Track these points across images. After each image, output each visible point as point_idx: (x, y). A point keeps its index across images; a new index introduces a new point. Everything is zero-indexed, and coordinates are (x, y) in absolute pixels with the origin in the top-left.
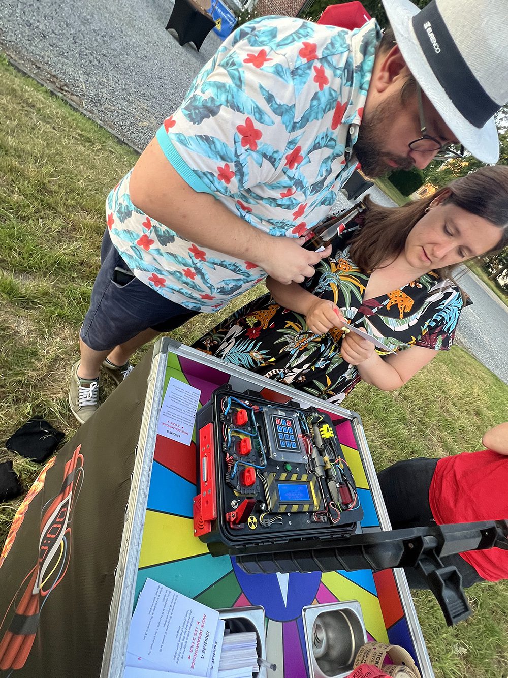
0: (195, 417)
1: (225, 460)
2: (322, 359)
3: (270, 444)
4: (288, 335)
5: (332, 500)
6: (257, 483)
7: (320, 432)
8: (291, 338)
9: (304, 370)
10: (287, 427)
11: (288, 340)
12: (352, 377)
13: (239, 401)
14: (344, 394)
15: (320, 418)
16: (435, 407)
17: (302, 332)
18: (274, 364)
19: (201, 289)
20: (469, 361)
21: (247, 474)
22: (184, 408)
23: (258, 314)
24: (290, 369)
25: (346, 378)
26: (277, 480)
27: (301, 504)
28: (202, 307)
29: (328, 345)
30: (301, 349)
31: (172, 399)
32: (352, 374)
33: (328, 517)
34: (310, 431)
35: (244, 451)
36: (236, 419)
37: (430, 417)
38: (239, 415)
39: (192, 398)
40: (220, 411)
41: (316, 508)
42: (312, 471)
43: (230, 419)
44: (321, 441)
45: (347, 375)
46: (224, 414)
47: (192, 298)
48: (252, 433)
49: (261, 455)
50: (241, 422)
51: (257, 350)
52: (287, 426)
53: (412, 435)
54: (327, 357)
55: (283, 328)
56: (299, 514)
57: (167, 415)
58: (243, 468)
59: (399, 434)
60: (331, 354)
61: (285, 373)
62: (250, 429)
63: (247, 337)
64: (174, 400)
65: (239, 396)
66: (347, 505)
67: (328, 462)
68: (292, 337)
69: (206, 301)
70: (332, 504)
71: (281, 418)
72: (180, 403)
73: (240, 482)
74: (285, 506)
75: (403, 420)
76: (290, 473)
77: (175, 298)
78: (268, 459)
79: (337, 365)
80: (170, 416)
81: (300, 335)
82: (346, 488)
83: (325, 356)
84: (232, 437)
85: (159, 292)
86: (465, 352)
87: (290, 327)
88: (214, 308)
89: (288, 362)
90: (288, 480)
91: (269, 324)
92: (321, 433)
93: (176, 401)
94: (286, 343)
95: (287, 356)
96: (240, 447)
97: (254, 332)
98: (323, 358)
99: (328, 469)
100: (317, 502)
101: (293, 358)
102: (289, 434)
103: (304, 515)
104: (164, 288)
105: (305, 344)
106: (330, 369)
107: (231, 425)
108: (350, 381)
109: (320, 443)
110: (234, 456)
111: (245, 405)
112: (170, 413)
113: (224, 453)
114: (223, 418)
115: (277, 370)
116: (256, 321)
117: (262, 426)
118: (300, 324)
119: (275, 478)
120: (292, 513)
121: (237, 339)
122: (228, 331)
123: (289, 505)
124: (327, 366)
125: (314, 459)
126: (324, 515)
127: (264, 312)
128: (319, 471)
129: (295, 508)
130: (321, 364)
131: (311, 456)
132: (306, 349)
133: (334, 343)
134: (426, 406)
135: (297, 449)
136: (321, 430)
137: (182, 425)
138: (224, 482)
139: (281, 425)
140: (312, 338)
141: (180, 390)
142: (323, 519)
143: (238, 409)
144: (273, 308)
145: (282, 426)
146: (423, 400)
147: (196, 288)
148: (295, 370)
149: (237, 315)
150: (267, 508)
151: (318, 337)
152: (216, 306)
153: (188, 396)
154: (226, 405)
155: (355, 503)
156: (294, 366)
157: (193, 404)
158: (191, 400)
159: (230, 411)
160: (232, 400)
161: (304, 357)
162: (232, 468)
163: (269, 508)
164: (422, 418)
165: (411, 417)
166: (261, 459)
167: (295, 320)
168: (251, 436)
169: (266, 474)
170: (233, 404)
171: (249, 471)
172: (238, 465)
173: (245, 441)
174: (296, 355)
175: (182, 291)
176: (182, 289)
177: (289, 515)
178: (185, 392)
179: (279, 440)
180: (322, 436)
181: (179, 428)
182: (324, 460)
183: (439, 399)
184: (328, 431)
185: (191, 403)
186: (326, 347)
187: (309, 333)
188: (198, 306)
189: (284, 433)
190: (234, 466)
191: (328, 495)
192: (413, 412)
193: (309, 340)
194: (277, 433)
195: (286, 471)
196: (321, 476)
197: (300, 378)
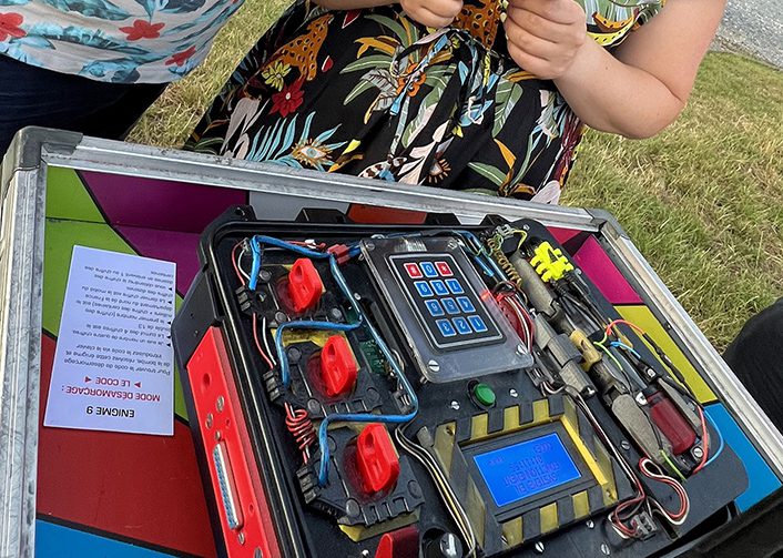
0: (170, 341)
1: (284, 429)
2: (470, 102)
3: (409, 339)
4: (372, 72)
5: (643, 455)
6: (407, 472)
7: (535, 268)
8: (380, 77)
9: (437, 144)
10: (443, 279)
11: (375, 82)
12: (559, 129)
13: (287, 244)
14: (555, 184)
15: (518, 236)
16: (749, 190)
17: (402, 49)
18: (360, 157)
19: (120, 11)
20: (769, 77)
21: (367, 451)
22: (132, 324)
23: (286, 52)
24: (404, 152)
25: (545, 136)
26: (464, 444)
27: (561, 498)
28: (139, 68)
29: (474, 60)
30: (413, 94)
31: (90, 307)
32: (557, 121)
33: (655, 514)
34: (506, 274)
35: (337, 380)
36: (290, 295)
37: (748, 216)
38: (295, 280)
39: (151, 289)
40: (233, 282)
41: (610, 498)
42: (555, 387)
43: (269, 298)
44: (545, 291)
45: (546, 126)
46: (247, 290)
47: (103, 45)
48: (345, 323)
49: (394, 380)
50: (304, 298)
51: (309, 139)
52: (440, 277)
53: (734, 269)
54: (481, 92)
55: (354, 59)
56: (568, 537)
57: (81, 359)
58: (346, 438)
59: (704, 275)
60: (489, 81)
61: (394, 170)
62: (336, 313)
63: (277, 115)
64: (96, 308)
65: (282, 230)
66: (687, 454)
67: (587, 342)
68: (383, 72)
69: (143, 43)
70: (647, 465)
71: (418, 260)
72: (117, 311)
73: (353, 487)
74: (517, 522)
75: (699, 240)
76: (495, 411)
77: (60, 61)
78: (417, 387)
79: (512, 104)
80: (89, 360)
81: (399, 58)
82: (665, 402)
83: (477, 90)
84: (287, 350)
85: (12, 54)
86: (751, 61)
87: (371, 52)
88: (175, 64)
89: (393, 136)
90: (496, 434)
91: (320, 62)
92: (539, 270)
93: (102, 309)
94: (373, 93)
95: (385, 121)
96: (322, 376)
97: (288, 96)
98: (473, 98)
99: (595, 364)
100: (606, 477)
101: (402, 123)
102: (454, 296)
103: (583, 533)
104: (23, 39)
105: (419, 77)
106: (500, 121)
107: (279, 316)
108: (557, 142)
109: (546, 299)
110: (312, 406)
111: (304, 250)
112: (89, 352)
113: (275, 409)
114: (249, 300)
115: (373, 168)
116: (286, 70)
117: (370, 297)
118: (391, 33)
119: (460, 439)
120: (547, 539)
121: (251, 133)
122: (228, 123)
123: (529, 513)
124: (490, 116)
125: (547, 348)
126: (640, 511)
127: (299, 42)
128: (574, 380)
129: (549, 518)
130: (473, 115)
131: (534, 343)
132: (426, 90)
133: (486, 52)
134: (730, 193)
135: (492, 332)
136: (533, 263)
137: (133, 377)
138: (298, 505)
139: (425, 278)
140: (430, 57)
141: (111, 275)
142: (644, 523)
143: (287, 266)
144: (318, 26)
145: (428, 280)
146: (719, 182)
147: (104, 13)
148: (417, 153)
149: (240, 79)
150: (466, 548)
151: (443, 49)
152: (179, 59)
153: (138, 286)
154: (247, 265)
155: (706, 438)
156: (410, 142)
157: (159, 304)
158: (151, 296)
159: (265, 276)
160: (264, 245)
161: (426, 112)
162: (314, 447)
163: (472, 544)
164: (734, 223)
165: (711, 229)
166: (397, 394)
167: (377, 31)
168: (348, 334)
169: (424, 434)
170: (269, 255)
171: (369, 440)
172: (329, 433)
173: (331, 349)
174: (405, 112)
175: (72, 33)
176: (71, 28)
177: (540, 547)
178: (128, 278)
179: (431, 321)
180: (545, 278)
181: (126, 389)
182: (574, 343)
183: (750, 170)
184: (553, 259)
185: (151, 303)
186: (469, 66)
187: (418, 46)
188: (129, 67)
189: (439, 298)
190: (317, 440)
191: (625, 445)
192: (711, 217)
193: (425, 63)
194: (420, 301)
195: (481, 407)
196: (585, 390)
197: (436, 170)
